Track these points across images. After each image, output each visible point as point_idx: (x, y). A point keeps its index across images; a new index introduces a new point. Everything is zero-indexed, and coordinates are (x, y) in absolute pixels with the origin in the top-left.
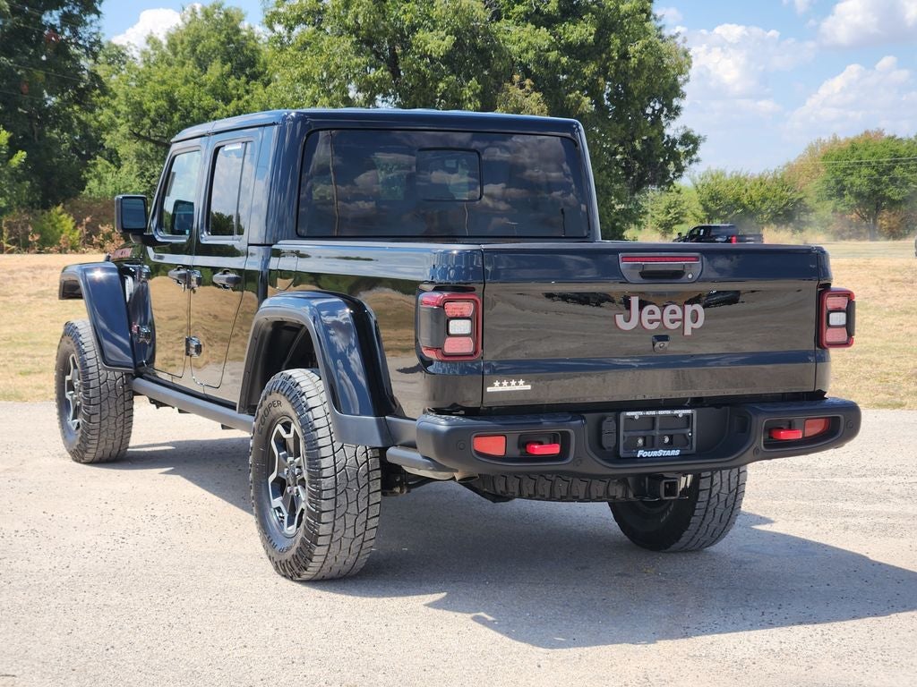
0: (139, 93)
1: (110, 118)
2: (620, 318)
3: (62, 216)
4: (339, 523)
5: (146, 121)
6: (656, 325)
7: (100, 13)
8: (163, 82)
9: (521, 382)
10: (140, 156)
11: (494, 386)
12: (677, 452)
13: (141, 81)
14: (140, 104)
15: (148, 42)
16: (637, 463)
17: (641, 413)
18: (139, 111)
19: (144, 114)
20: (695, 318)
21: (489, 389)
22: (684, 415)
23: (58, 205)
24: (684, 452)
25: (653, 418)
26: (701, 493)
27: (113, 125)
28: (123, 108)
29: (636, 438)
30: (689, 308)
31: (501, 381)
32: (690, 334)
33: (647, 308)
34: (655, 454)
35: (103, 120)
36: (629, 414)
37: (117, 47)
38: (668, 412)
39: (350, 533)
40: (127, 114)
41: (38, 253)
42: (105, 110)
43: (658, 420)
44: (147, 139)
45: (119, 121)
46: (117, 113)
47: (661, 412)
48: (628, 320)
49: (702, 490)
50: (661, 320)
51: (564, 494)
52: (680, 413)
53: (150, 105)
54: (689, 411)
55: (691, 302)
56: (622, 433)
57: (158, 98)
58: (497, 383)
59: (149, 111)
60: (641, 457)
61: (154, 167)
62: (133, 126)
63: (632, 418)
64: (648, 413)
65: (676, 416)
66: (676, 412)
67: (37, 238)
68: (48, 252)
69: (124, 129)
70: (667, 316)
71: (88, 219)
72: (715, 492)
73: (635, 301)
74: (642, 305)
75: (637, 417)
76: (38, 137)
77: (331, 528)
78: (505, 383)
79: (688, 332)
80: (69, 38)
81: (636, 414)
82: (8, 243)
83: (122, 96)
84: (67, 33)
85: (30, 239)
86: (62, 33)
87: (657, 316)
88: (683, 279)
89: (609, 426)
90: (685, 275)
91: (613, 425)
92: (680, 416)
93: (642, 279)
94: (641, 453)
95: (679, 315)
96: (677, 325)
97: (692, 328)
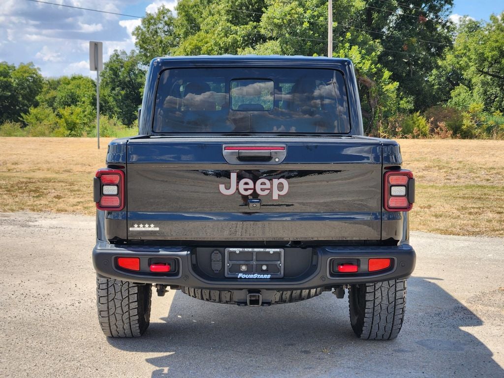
0: (482, 48)
1: (466, 62)
2: (222, 188)
3: (420, 117)
4: (112, 304)
5: (486, 63)
6: (250, 192)
7: (453, 4)
8: (497, 41)
9: (152, 226)
10: (484, 84)
11: (134, 227)
12: (269, 276)
13: (484, 41)
14: (483, 54)
15: (491, 19)
16: (237, 281)
17: (241, 249)
18: (482, 59)
19: (485, 60)
20: (280, 187)
21: (131, 229)
22: (274, 253)
23: (417, 111)
24: (275, 276)
25: (252, 253)
26: (367, 303)
27: (468, 66)
28: (473, 57)
29: (240, 265)
30: (276, 182)
31: (139, 224)
32: (277, 198)
33: (243, 181)
34: (251, 276)
35: (462, 64)
36: (232, 249)
37: (474, 23)
38: (262, 250)
39: (119, 311)
40: (475, 60)
41: (401, 138)
42: (464, 58)
43: (255, 254)
44: (487, 73)
45: (471, 64)
46: (470, 59)
47: (256, 250)
48: (227, 188)
49: (367, 301)
50: (254, 189)
51: (228, 299)
52: (272, 251)
53: (488, 54)
54: (278, 250)
55: (278, 177)
56: (226, 262)
57: (493, 50)
58: (136, 226)
59: (488, 57)
60: (241, 278)
61: (492, 89)
62: (479, 66)
63: (235, 252)
64: (246, 250)
65: (269, 252)
66: (268, 250)
67: (400, 130)
68: (406, 138)
69: (473, 69)
70: (259, 186)
71: (432, 119)
72: (377, 302)
73: (234, 176)
74: (240, 178)
75: (238, 252)
76: (413, 74)
77: (106, 307)
78: (141, 226)
79: (275, 197)
80: (433, 19)
81: (237, 250)
82: (383, 132)
83: (472, 50)
84: (432, 15)
85: (397, 130)
86: (429, 16)
87: (251, 185)
88: (272, 161)
89: (216, 256)
90: (273, 159)
91: (219, 256)
92: (271, 252)
93: (239, 162)
94: (240, 275)
95: (268, 185)
96: (267, 192)
97: (279, 195)
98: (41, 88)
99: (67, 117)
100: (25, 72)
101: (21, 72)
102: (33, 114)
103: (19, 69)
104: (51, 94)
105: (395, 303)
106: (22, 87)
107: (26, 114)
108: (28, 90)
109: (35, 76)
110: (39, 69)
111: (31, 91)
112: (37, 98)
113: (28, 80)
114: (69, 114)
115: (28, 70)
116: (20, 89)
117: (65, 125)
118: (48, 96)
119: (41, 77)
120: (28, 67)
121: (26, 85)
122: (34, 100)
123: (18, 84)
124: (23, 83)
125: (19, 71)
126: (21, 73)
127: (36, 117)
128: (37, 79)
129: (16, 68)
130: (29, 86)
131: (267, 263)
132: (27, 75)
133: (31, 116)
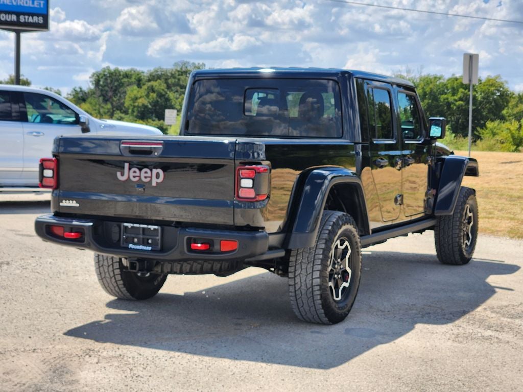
2: (119, 174)
4: (102, 269)
6: (137, 179)
9: (74, 202)
16: (129, 251)
17: (132, 225)
20: (158, 176)
21: (61, 204)
22: (154, 229)
24: (154, 249)
25: (139, 228)
29: (133, 238)
30: (155, 171)
33: (133, 169)
34: (138, 247)
36: (126, 224)
38: (146, 226)
39: (107, 275)
43: (141, 229)
47: (142, 226)
48: (122, 175)
50: (140, 177)
52: (152, 227)
54: (156, 227)
55: (156, 168)
56: (122, 234)
58: (64, 201)
60: (131, 248)
63: (126, 227)
64: (135, 225)
65: (150, 229)
66: (150, 227)
70: (143, 175)
73: (127, 165)
74: (130, 167)
75: (130, 227)
78: (67, 202)
79: (154, 184)
81: (129, 225)
87: (138, 173)
89: (115, 229)
90: (153, 154)
91: (117, 229)
92: (152, 229)
93: (130, 155)
94: (131, 246)
95: (149, 174)
96: (148, 179)
97: (157, 183)
98: (508, 102)
99: (514, 132)
100: (492, 85)
101: (487, 85)
102: (489, 129)
103: (485, 82)
104: (519, 108)
105: (312, 289)
106: (487, 101)
107: (483, 129)
108: (493, 104)
109: (501, 89)
110: (507, 82)
111: (497, 105)
112: (504, 112)
113: (493, 94)
114: (516, 128)
115: (494, 83)
116: (486, 102)
117: (511, 140)
118: (516, 110)
119: (507, 91)
120: (495, 80)
121: (491, 98)
122: (501, 114)
123: (484, 98)
124: (488, 97)
125: (486, 84)
126: (487, 87)
127: (492, 132)
128: (504, 92)
129: (482, 82)
130: (495, 100)
131: (152, 237)
132: (492, 89)
133: (487, 131)
